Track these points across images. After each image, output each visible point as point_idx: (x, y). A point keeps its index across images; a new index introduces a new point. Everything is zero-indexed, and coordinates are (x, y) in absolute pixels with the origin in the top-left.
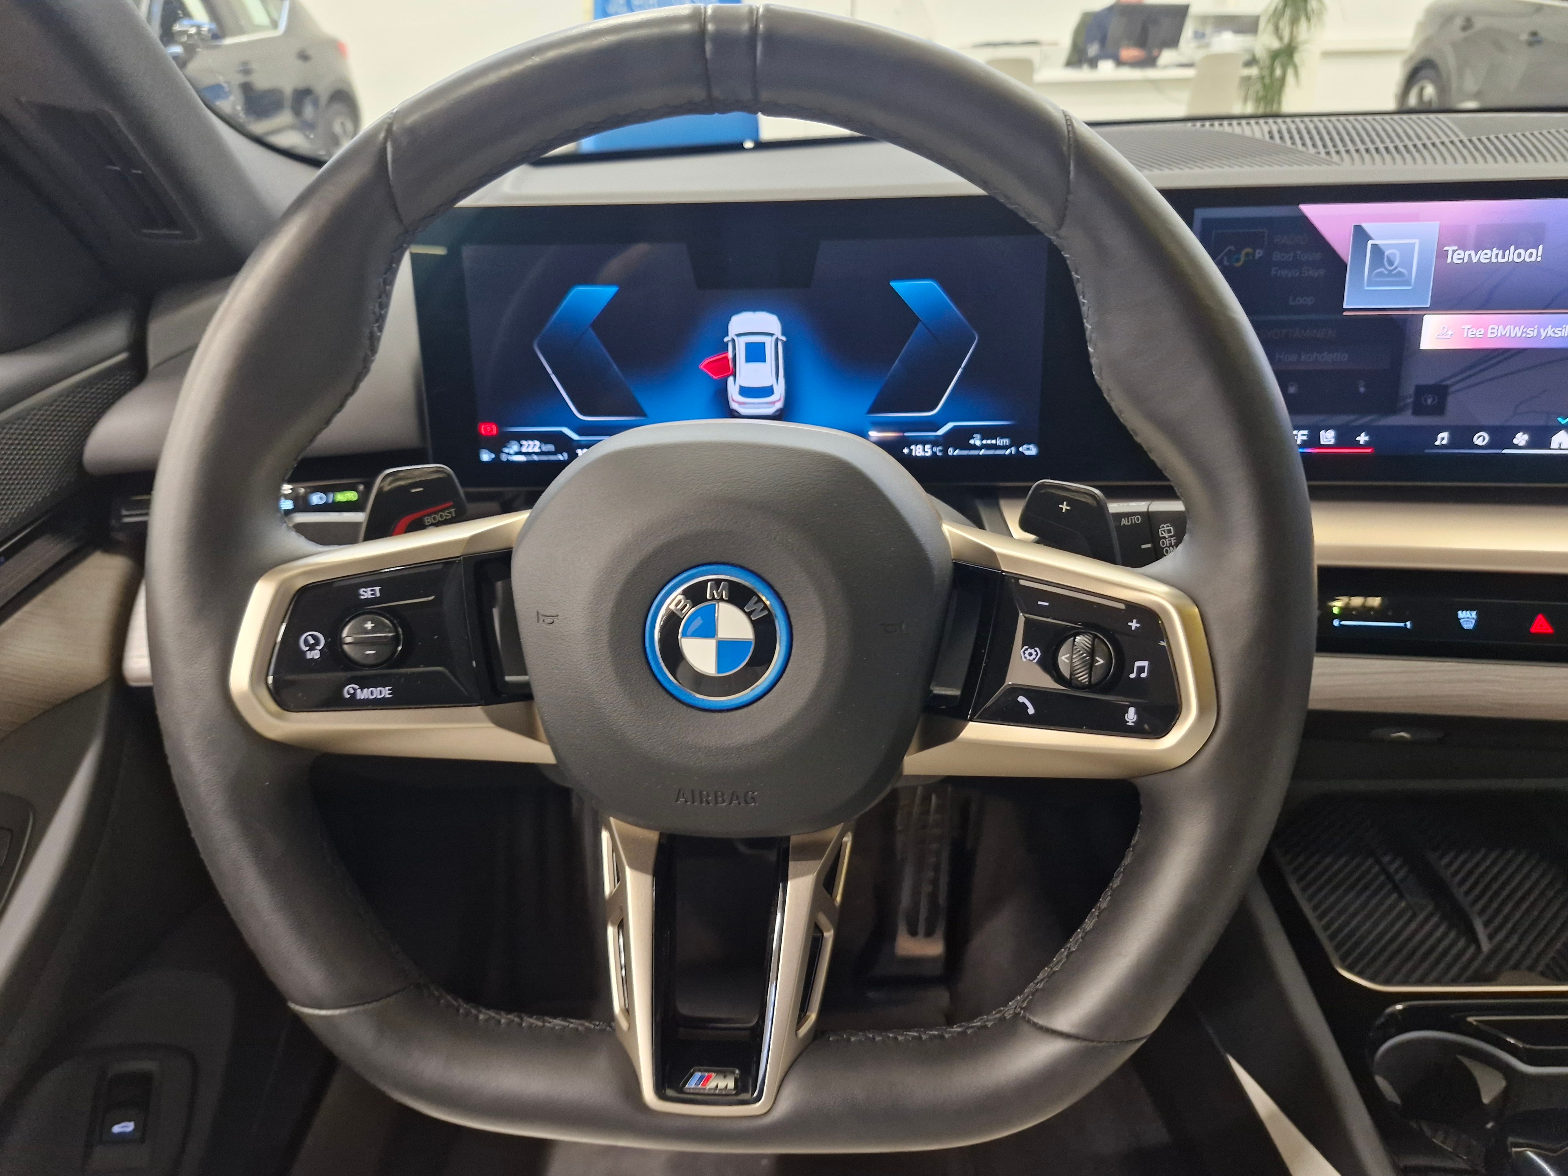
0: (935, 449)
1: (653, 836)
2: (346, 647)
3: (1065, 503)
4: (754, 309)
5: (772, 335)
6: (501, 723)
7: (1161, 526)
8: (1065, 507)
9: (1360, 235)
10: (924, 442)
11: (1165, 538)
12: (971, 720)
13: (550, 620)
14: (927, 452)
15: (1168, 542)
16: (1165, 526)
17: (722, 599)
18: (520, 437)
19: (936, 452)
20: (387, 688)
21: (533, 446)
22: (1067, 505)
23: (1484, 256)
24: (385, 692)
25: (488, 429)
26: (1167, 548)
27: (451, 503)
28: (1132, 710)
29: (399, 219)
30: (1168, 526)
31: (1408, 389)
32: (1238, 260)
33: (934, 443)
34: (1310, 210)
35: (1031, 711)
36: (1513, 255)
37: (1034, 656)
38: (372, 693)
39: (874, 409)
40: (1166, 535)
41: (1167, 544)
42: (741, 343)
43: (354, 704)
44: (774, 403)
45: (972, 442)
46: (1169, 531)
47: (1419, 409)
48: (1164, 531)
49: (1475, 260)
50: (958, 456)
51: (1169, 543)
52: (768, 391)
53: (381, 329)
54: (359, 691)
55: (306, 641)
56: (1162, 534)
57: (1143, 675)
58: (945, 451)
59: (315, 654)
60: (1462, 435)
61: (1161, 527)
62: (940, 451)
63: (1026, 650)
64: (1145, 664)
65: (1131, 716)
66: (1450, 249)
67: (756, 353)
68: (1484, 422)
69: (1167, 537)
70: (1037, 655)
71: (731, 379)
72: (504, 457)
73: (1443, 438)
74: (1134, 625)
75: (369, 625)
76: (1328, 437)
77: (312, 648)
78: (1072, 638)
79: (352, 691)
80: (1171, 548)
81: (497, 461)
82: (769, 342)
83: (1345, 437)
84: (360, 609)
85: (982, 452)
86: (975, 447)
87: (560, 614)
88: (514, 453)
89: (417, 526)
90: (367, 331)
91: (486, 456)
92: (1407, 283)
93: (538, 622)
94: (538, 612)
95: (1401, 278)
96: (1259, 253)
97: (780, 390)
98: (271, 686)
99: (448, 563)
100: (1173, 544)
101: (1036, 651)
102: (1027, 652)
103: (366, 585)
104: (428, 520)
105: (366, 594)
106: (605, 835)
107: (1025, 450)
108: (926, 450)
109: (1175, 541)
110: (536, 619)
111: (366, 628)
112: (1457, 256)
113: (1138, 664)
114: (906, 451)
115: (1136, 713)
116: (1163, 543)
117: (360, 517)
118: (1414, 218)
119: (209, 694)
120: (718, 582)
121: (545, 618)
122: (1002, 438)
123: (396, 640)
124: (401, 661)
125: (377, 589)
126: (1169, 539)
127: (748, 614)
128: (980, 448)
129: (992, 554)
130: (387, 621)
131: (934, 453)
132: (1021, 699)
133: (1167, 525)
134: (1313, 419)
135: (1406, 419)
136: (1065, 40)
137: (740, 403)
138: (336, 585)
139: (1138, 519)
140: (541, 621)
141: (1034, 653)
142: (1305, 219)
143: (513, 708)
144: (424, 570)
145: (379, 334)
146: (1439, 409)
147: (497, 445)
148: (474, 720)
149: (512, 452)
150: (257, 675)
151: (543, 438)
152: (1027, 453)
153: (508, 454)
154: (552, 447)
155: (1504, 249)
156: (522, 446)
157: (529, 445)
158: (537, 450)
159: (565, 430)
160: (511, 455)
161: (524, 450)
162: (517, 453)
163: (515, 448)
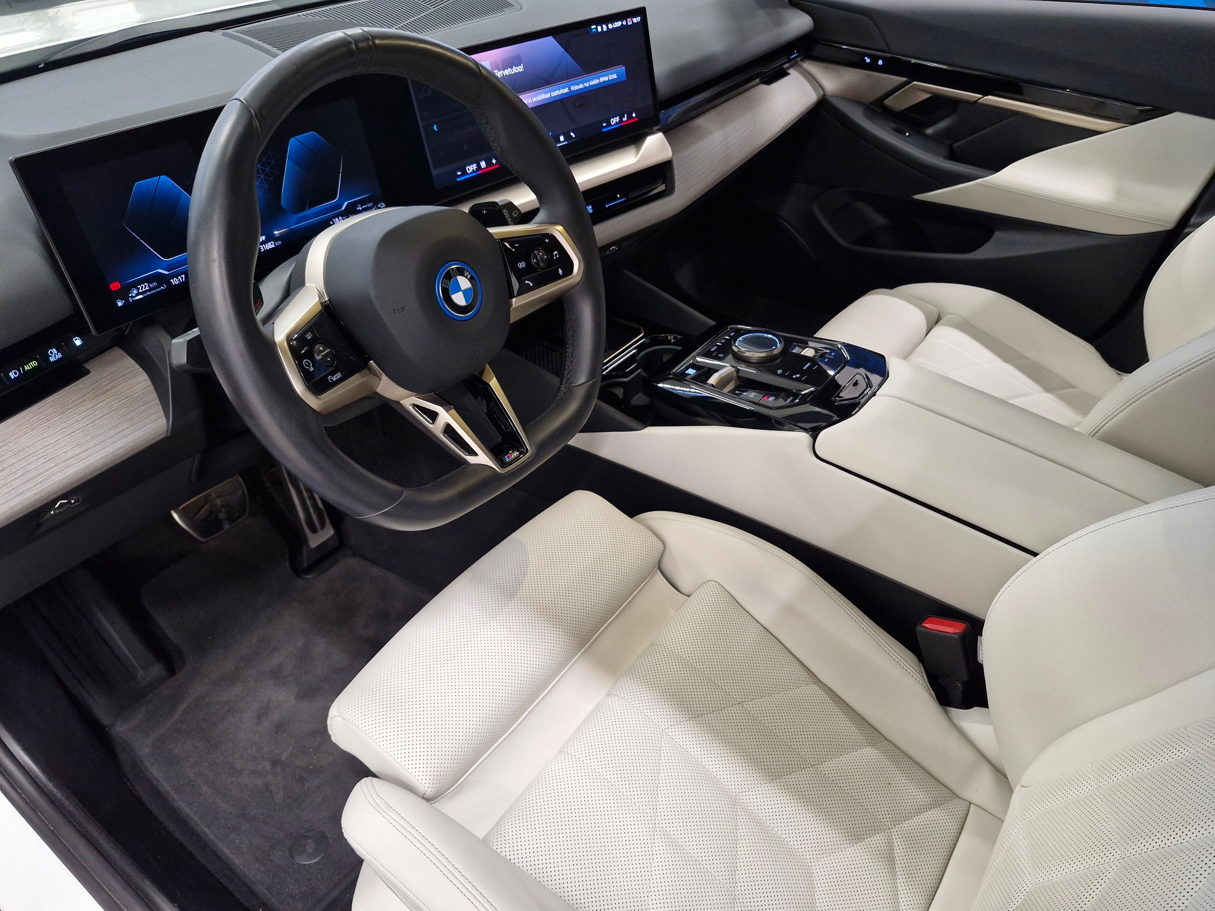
12: (514, 298)
13: (401, 310)
18: (135, 285)
21: (144, 287)
23: (507, 72)
25: (114, 286)
28: (560, 270)
35: (531, 285)
36: (515, 70)
43: (335, 384)
49: (505, 74)
55: (305, 365)
57: (557, 257)
59: (312, 368)
64: (556, 252)
65: (560, 271)
66: (496, 72)
72: (130, 300)
74: (547, 241)
75: (321, 349)
76: (483, 164)
77: (309, 366)
78: (533, 253)
81: (127, 305)
83: (489, 163)
87: (406, 305)
91: (120, 303)
101: (523, 263)
102: (521, 265)
110: (394, 313)
112: (499, 74)
113: (554, 253)
121: (399, 310)
123: (332, 351)
127: (466, 277)
132: (527, 282)
134: (476, 158)
140: (397, 313)
147: (124, 293)
149: (134, 295)
151: (148, 280)
153: (132, 297)
154: (155, 284)
155: (512, 68)
156: (138, 289)
157: (142, 287)
158: (147, 288)
159: (159, 271)
160: (134, 297)
161: (140, 291)
162: (137, 295)
163: (135, 292)
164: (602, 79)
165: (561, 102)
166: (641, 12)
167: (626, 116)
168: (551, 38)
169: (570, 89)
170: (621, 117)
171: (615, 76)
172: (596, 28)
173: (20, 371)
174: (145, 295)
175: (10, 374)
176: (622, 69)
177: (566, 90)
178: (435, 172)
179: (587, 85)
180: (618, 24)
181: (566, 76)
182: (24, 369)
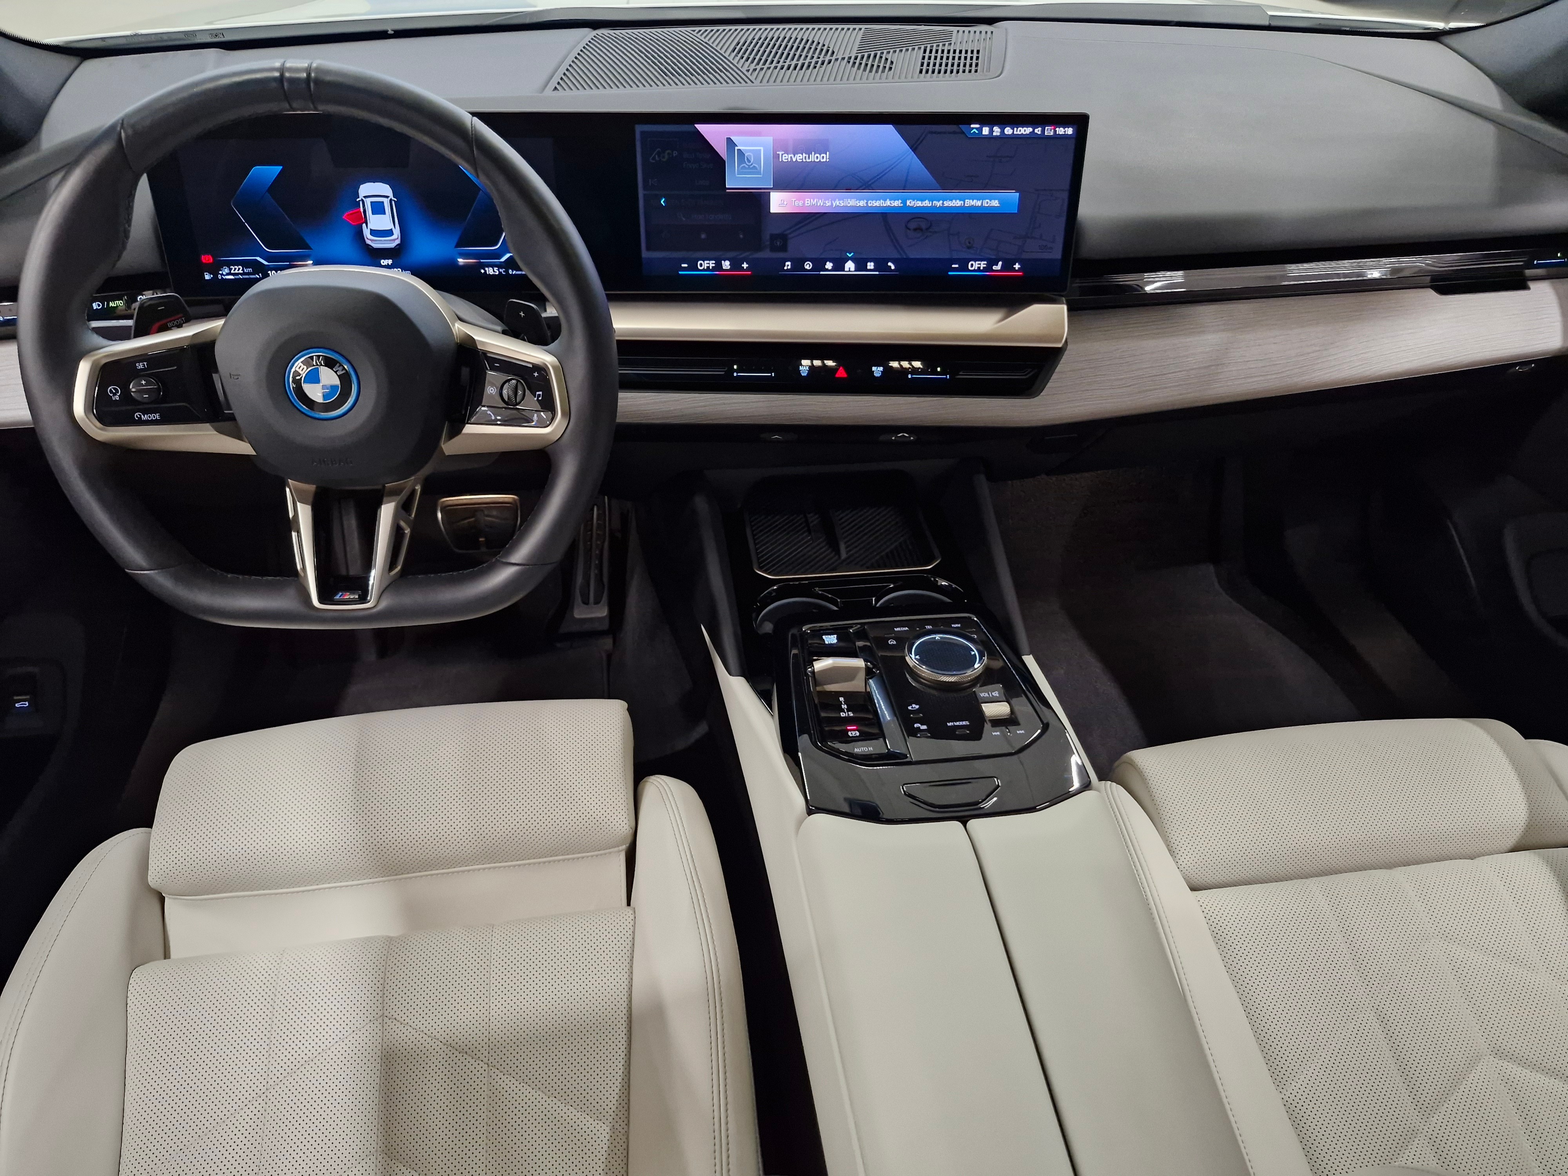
0: (499, 270)
1: (312, 488)
2: (132, 394)
4: (374, 181)
5: (387, 197)
6: (221, 431)
8: (522, 314)
9: (730, 143)
10: (492, 266)
12: (467, 423)
13: (236, 377)
14: (495, 272)
17: (321, 365)
18: (229, 264)
19: (501, 272)
20: (158, 414)
21: (238, 269)
23: (799, 157)
24: (157, 416)
25: (207, 259)
27: (181, 315)
31: (766, 236)
32: (664, 157)
33: (499, 266)
34: (702, 128)
35: (493, 418)
36: (814, 157)
38: (150, 417)
39: (457, 246)
42: (368, 201)
43: (140, 422)
44: (394, 240)
47: (774, 249)
49: (794, 160)
50: (514, 275)
52: (389, 233)
54: (142, 416)
55: (111, 391)
57: (540, 399)
58: (506, 271)
59: (117, 398)
60: (798, 264)
62: (503, 271)
64: (541, 392)
66: (780, 153)
67: (378, 209)
68: (809, 256)
70: (495, 390)
71: (364, 225)
72: (220, 277)
73: (788, 265)
74: (536, 374)
75: (143, 382)
76: (726, 265)
77: (115, 394)
78: (509, 382)
79: (139, 416)
81: (214, 280)
82: (386, 202)
83: (736, 265)
84: (137, 374)
87: (241, 374)
88: (225, 273)
89: (164, 329)
91: (207, 277)
92: (759, 173)
94: (230, 374)
95: (755, 170)
96: (675, 153)
97: (397, 232)
98: (95, 414)
99: (182, 349)
102: (490, 389)
103: (139, 361)
104: (169, 325)
105: (140, 366)
106: (288, 490)
110: (230, 377)
111: (142, 384)
112: (785, 158)
113: (538, 393)
114: (483, 271)
115: (537, 416)
117: (130, 323)
118: (759, 134)
119: (63, 418)
120: (319, 357)
121: (234, 376)
123: (159, 390)
124: (164, 400)
125: (146, 363)
127: (336, 372)
129: (474, 340)
130: (153, 380)
134: (717, 254)
135: (766, 254)
137: (371, 240)
138: (123, 361)
140: (232, 378)
142: (698, 133)
143: (227, 425)
146: (784, 248)
147: (215, 269)
148: (208, 430)
150: (88, 408)
151: (245, 264)
153: (222, 274)
154: (250, 270)
155: (809, 153)
156: (230, 269)
158: (240, 271)
159: (258, 259)
161: (232, 272)
162: (228, 274)
163: (227, 271)
164: (969, 203)
165: (884, 217)
166: (1080, 122)
167: (1000, 263)
168: (890, 128)
169: (904, 202)
170: (992, 262)
171: (995, 203)
172: (980, 130)
173: (103, 305)
174: (234, 277)
175: (94, 305)
176: (1013, 196)
177: (897, 203)
178: (645, 254)
179: (939, 204)
180: (1026, 130)
181: (905, 184)
182: (108, 304)
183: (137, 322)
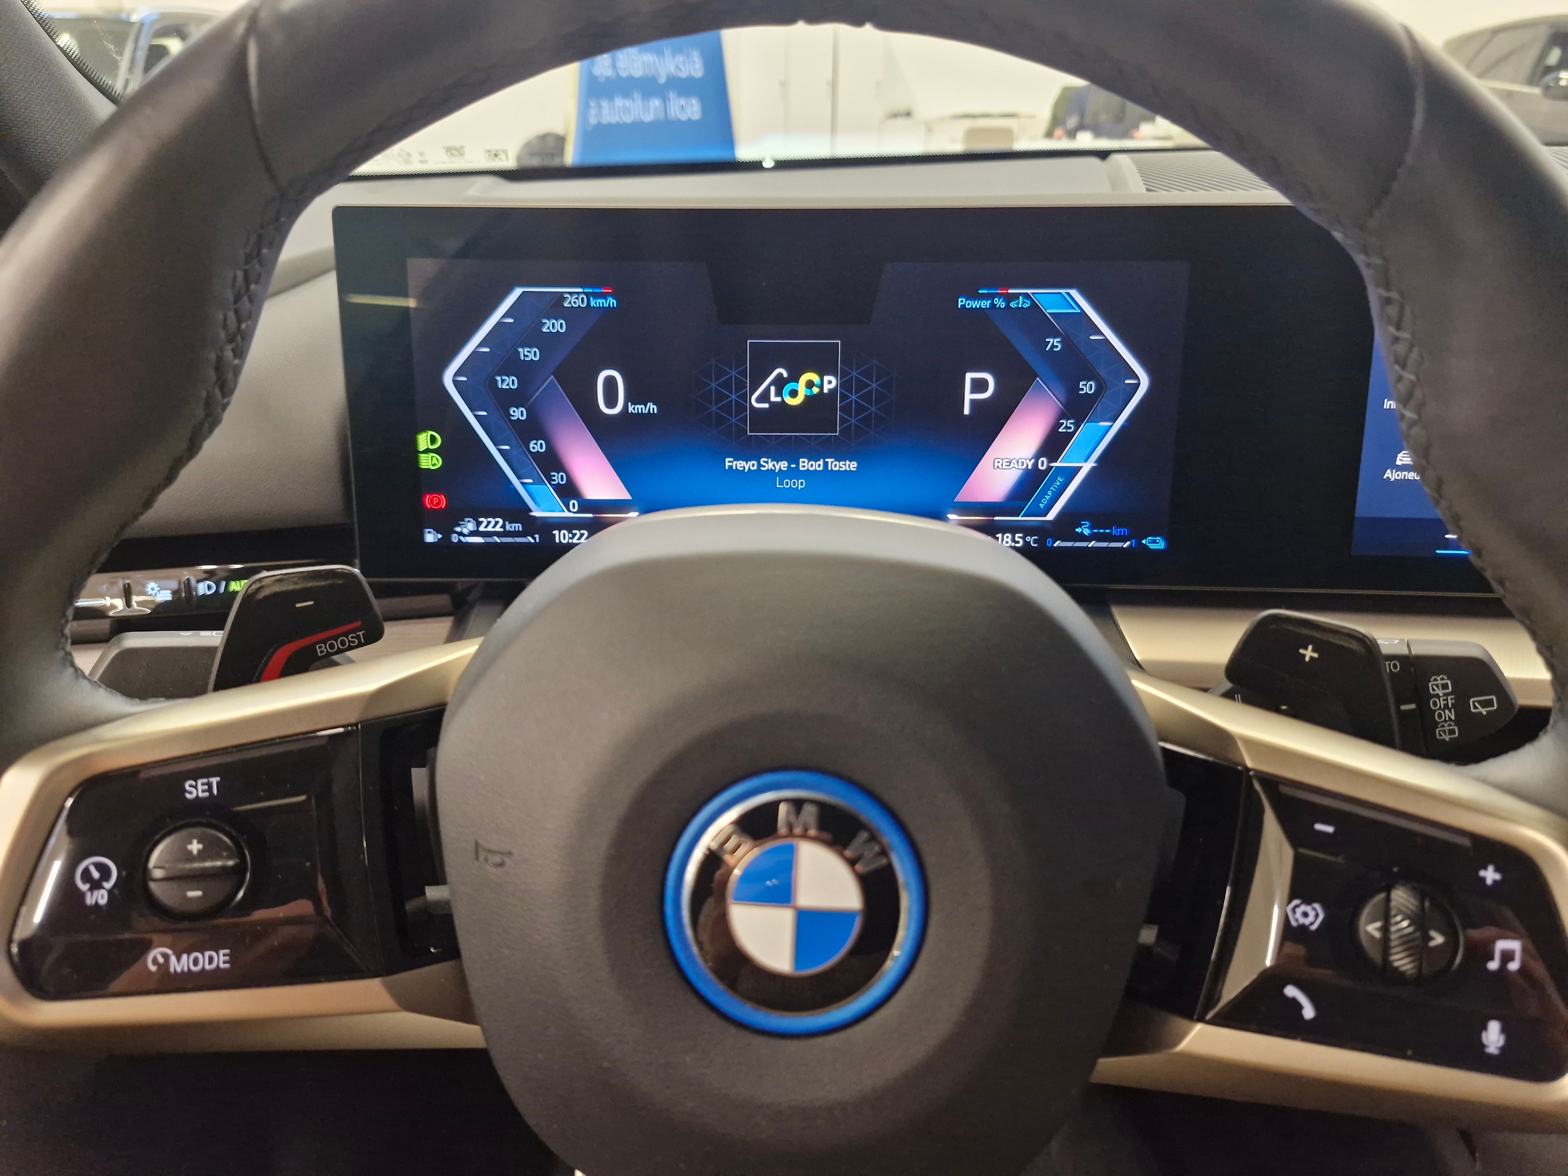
0: (1028, 539)
2: (152, 885)
3: (1310, 647)
7: (1433, 678)
8: (1309, 653)
10: (1015, 529)
11: (1438, 696)
12: (1201, 1019)
13: (497, 859)
14: (1018, 542)
15: (1442, 703)
16: (1439, 678)
17: (805, 836)
18: (477, 513)
19: (1030, 542)
20: (222, 952)
21: (493, 524)
22: (1314, 650)
24: (220, 959)
25: (434, 501)
26: (1440, 711)
28: (1494, 1027)
29: (273, 177)
30: (1442, 679)
33: (1030, 530)
35: (1309, 1012)
37: (1311, 918)
38: (196, 962)
40: (1440, 692)
41: (1440, 706)
43: (164, 982)
45: (1079, 530)
46: (1445, 687)
48: (1437, 686)
50: (1058, 547)
51: (1444, 705)
53: (241, 353)
54: (173, 959)
55: (86, 872)
56: (1434, 690)
57: (1514, 966)
58: (1042, 542)
59: (101, 897)
61: (1432, 680)
62: (1035, 541)
63: (1297, 906)
64: (1516, 946)
65: (1493, 1037)
69: (1441, 695)
70: (1317, 915)
72: (455, 538)
74: (1490, 875)
75: (195, 847)
77: (96, 885)
78: (1382, 896)
79: (161, 960)
80: (1447, 711)
81: (444, 544)
84: (183, 817)
85: (1092, 544)
86: (1082, 537)
87: (514, 851)
88: (468, 533)
90: (213, 356)
91: (430, 537)
93: (477, 858)
94: (477, 844)
98: (16, 959)
99: (336, 739)
100: (1450, 706)
101: (1314, 909)
102: (1299, 911)
103: (195, 775)
104: (321, 649)
105: (195, 790)
107: (1150, 543)
108: (1017, 539)
109: (1453, 701)
110: (473, 855)
111: (190, 852)
113: (1502, 945)
115: (1504, 1030)
116: (1435, 704)
117: (213, 638)
120: (798, 804)
121: (490, 857)
122: (1118, 527)
123: (239, 871)
124: (247, 905)
125: (214, 781)
126: (1445, 698)
127: (852, 863)
128: (1088, 539)
129: (1223, 737)
130: (225, 839)
131: (1027, 544)
133: (1441, 676)
136: (1045, 114)
138: (143, 775)
139: (1395, 666)
140: (482, 858)
141: (1312, 914)
144: (295, 747)
145: (236, 362)
147: (447, 520)
149: (465, 531)
151: (508, 514)
152: (1153, 546)
153: (461, 534)
154: (518, 527)
156: (479, 524)
157: (489, 523)
158: (498, 529)
160: (464, 535)
161: (482, 529)
162: (472, 534)
163: (470, 526)
174: (489, 540)
183: (229, 642)
